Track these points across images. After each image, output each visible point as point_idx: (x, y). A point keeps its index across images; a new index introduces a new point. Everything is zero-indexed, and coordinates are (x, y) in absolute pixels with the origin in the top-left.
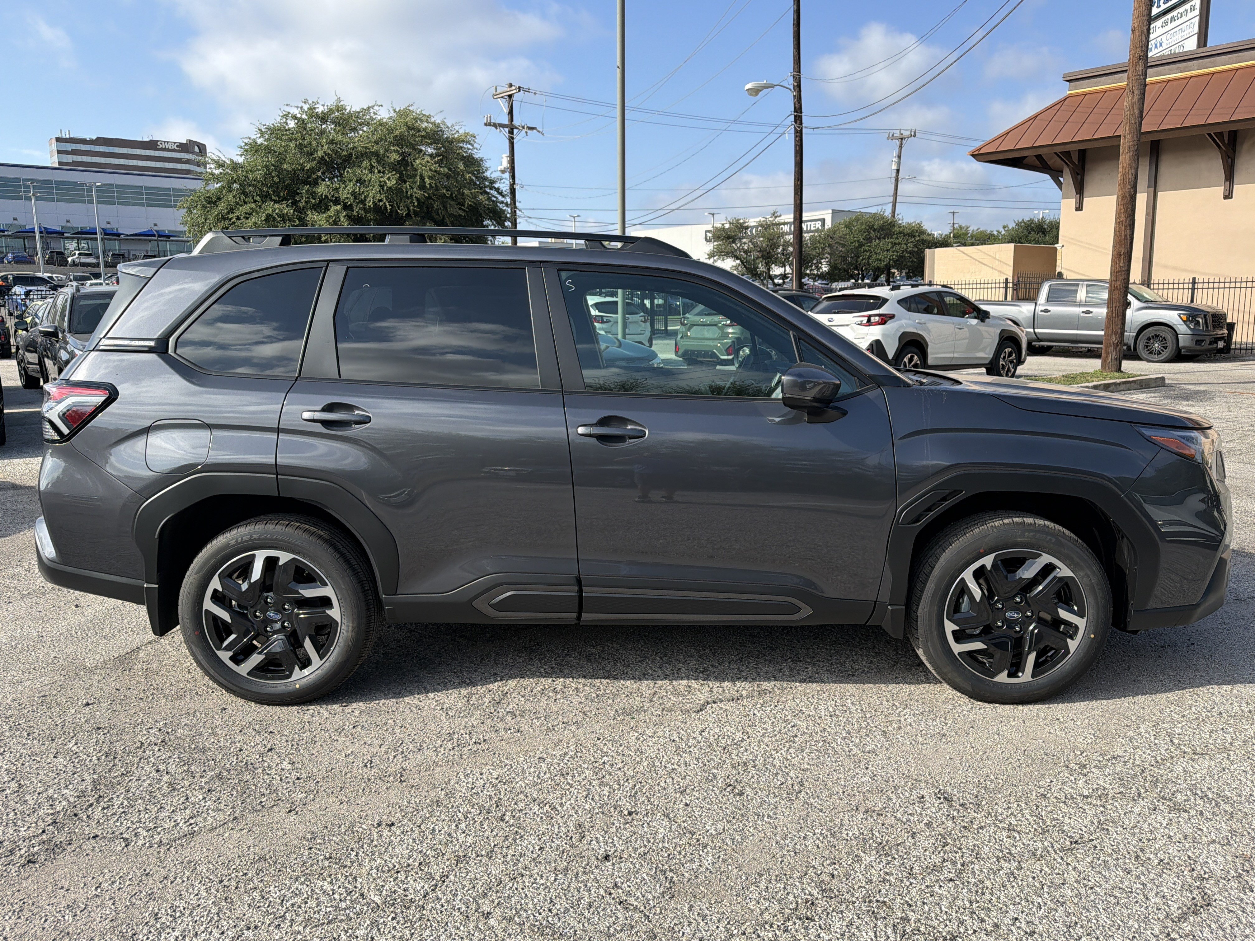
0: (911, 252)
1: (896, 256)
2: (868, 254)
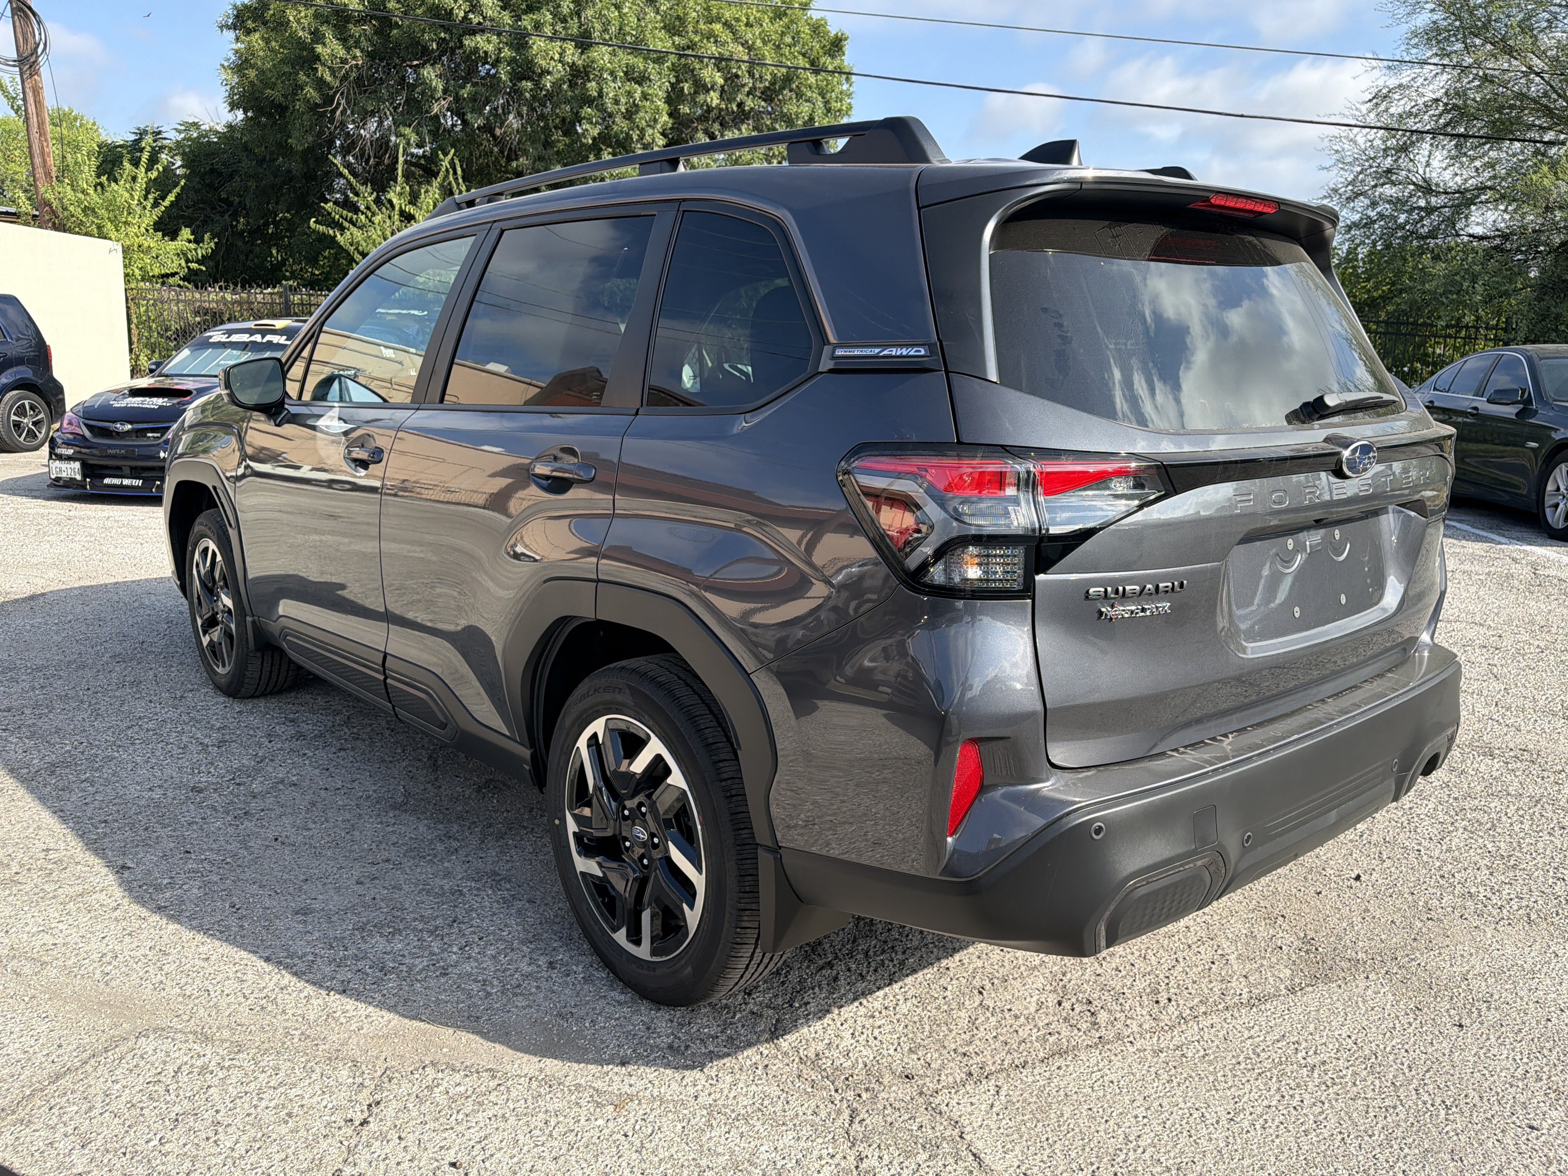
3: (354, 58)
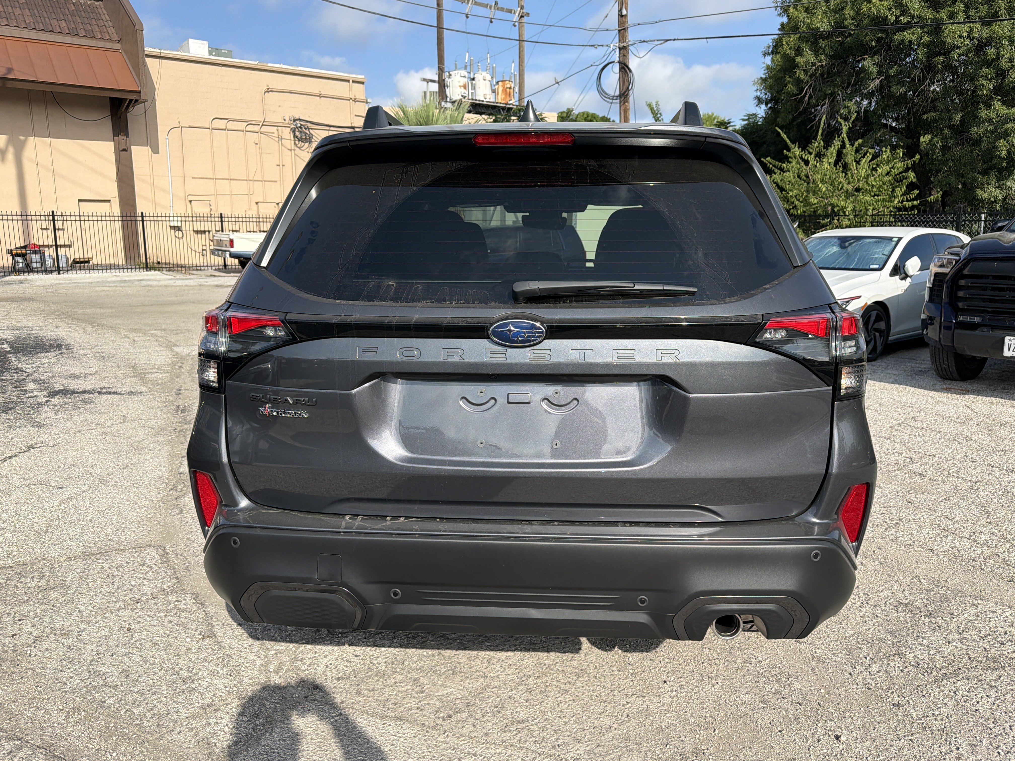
3: (820, 61)
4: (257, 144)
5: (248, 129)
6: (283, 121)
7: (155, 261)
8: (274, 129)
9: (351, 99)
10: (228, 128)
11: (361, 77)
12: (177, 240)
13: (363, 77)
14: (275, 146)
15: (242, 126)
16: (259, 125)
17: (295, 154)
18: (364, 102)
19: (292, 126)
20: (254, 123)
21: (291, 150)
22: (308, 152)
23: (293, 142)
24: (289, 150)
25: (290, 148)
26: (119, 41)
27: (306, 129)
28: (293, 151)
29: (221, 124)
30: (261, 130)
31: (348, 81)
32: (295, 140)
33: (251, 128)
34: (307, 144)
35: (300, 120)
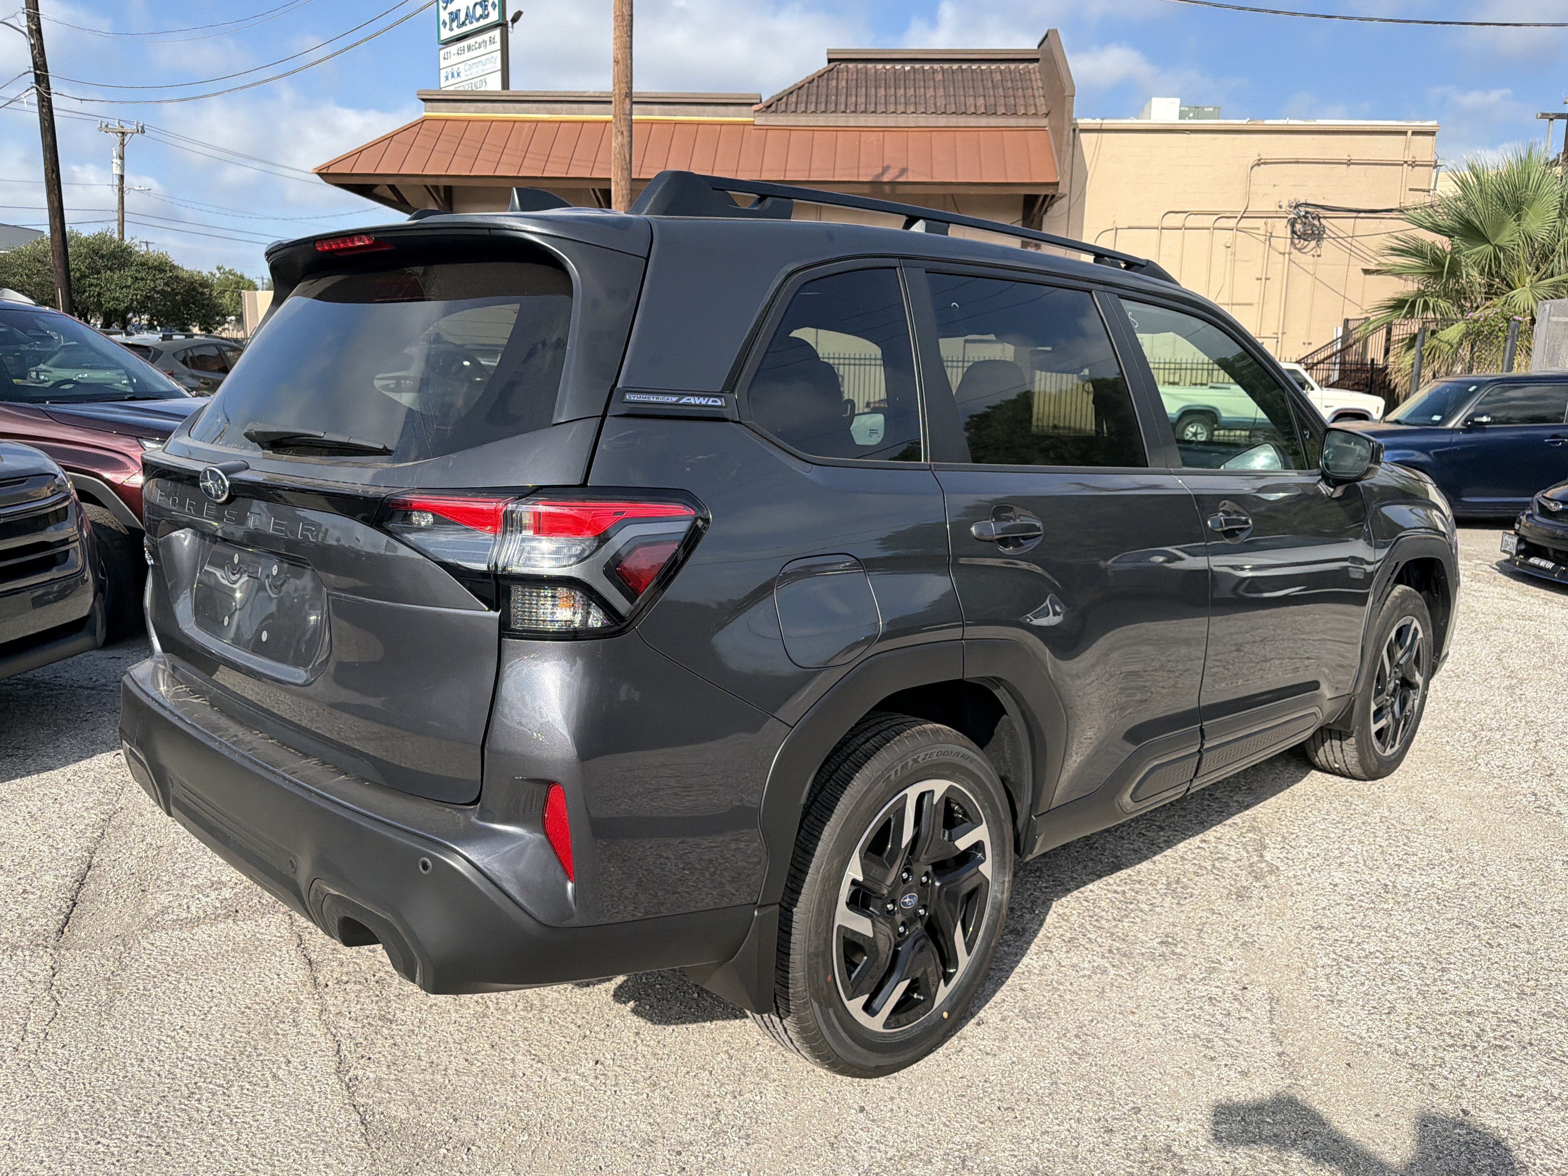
0: (162, 292)
1: (141, 295)
2: (97, 289)
4: (1229, 247)
5: (1217, 225)
6: (1279, 210)
7: (1051, 425)
8: (1260, 223)
9: (1406, 162)
10: (1187, 225)
11: (1430, 124)
12: (1085, 394)
13: (1435, 123)
14: (1258, 248)
15: (1208, 221)
16: (1236, 217)
17: (1290, 260)
18: (1431, 166)
19: (1292, 216)
20: (1227, 215)
21: (1284, 254)
22: (1313, 256)
23: (1289, 241)
24: (1280, 253)
25: (1283, 251)
26: (1047, 114)
27: (1313, 218)
28: (1287, 256)
29: (1176, 220)
30: (1239, 226)
31: (1405, 133)
32: (1292, 238)
33: (1223, 223)
34: (1313, 243)
35: (1307, 205)
